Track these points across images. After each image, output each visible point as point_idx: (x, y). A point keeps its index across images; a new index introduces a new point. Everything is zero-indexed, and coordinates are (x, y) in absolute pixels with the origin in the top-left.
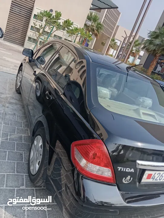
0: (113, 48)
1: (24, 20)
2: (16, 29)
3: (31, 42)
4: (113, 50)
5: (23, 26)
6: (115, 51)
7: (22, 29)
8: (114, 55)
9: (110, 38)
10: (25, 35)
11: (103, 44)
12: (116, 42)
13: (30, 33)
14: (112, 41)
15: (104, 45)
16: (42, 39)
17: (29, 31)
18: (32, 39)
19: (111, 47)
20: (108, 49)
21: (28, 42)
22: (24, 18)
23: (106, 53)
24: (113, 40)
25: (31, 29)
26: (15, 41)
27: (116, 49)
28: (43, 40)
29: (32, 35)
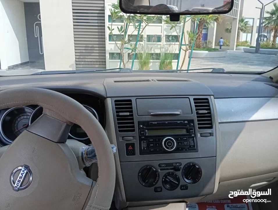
0: (245, 32)
1: (97, 31)
2: (89, 48)
3: (115, 59)
4: (246, 34)
5: (97, 40)
6: (249, 35)
7: (97, 46)
8: (250, 40)
9: (237, 19)
10: (104, 52)
11: (228, 31)
12: (247, 22)
13: (110, 47)
14: (240, 22)
15: (230, 32)
16: (128, 49)
17: (108, 44)
18: (115, 55)
19: (242, 30)
20: (238, 35)
21: (111, 60)
22: (97, 27)
23: (237, 41)
24: (242, 20)
25: (109, 41)
26: (93, 66)
27: (250, 31)
28: (130, 49)
29: (113, 49)
